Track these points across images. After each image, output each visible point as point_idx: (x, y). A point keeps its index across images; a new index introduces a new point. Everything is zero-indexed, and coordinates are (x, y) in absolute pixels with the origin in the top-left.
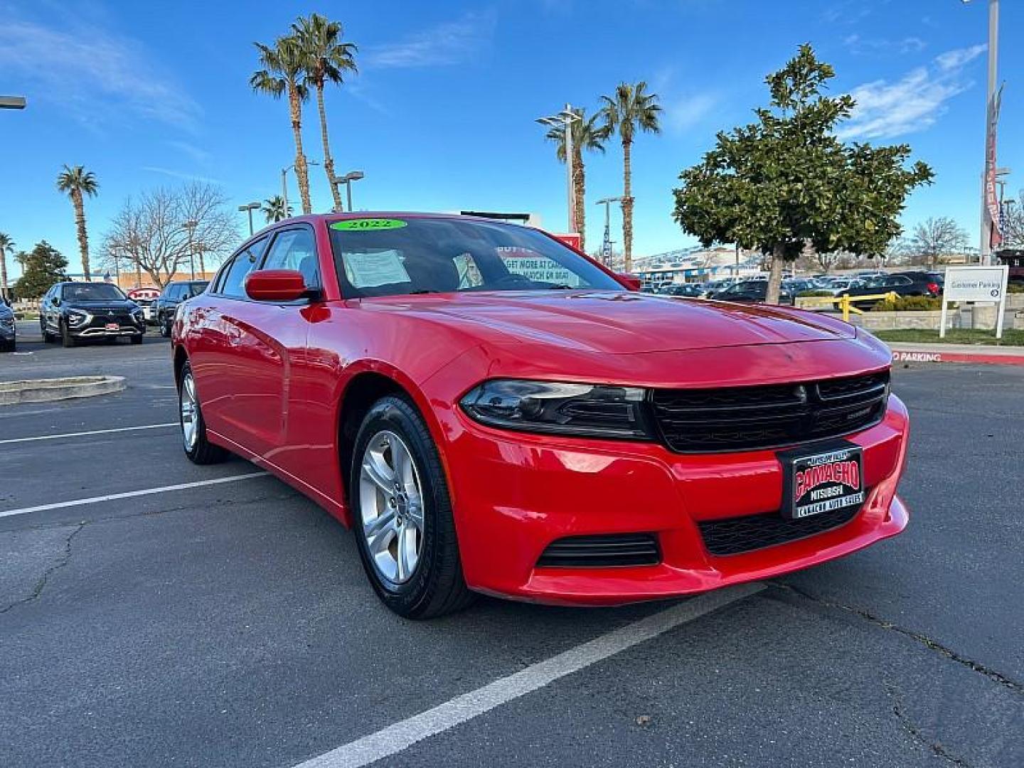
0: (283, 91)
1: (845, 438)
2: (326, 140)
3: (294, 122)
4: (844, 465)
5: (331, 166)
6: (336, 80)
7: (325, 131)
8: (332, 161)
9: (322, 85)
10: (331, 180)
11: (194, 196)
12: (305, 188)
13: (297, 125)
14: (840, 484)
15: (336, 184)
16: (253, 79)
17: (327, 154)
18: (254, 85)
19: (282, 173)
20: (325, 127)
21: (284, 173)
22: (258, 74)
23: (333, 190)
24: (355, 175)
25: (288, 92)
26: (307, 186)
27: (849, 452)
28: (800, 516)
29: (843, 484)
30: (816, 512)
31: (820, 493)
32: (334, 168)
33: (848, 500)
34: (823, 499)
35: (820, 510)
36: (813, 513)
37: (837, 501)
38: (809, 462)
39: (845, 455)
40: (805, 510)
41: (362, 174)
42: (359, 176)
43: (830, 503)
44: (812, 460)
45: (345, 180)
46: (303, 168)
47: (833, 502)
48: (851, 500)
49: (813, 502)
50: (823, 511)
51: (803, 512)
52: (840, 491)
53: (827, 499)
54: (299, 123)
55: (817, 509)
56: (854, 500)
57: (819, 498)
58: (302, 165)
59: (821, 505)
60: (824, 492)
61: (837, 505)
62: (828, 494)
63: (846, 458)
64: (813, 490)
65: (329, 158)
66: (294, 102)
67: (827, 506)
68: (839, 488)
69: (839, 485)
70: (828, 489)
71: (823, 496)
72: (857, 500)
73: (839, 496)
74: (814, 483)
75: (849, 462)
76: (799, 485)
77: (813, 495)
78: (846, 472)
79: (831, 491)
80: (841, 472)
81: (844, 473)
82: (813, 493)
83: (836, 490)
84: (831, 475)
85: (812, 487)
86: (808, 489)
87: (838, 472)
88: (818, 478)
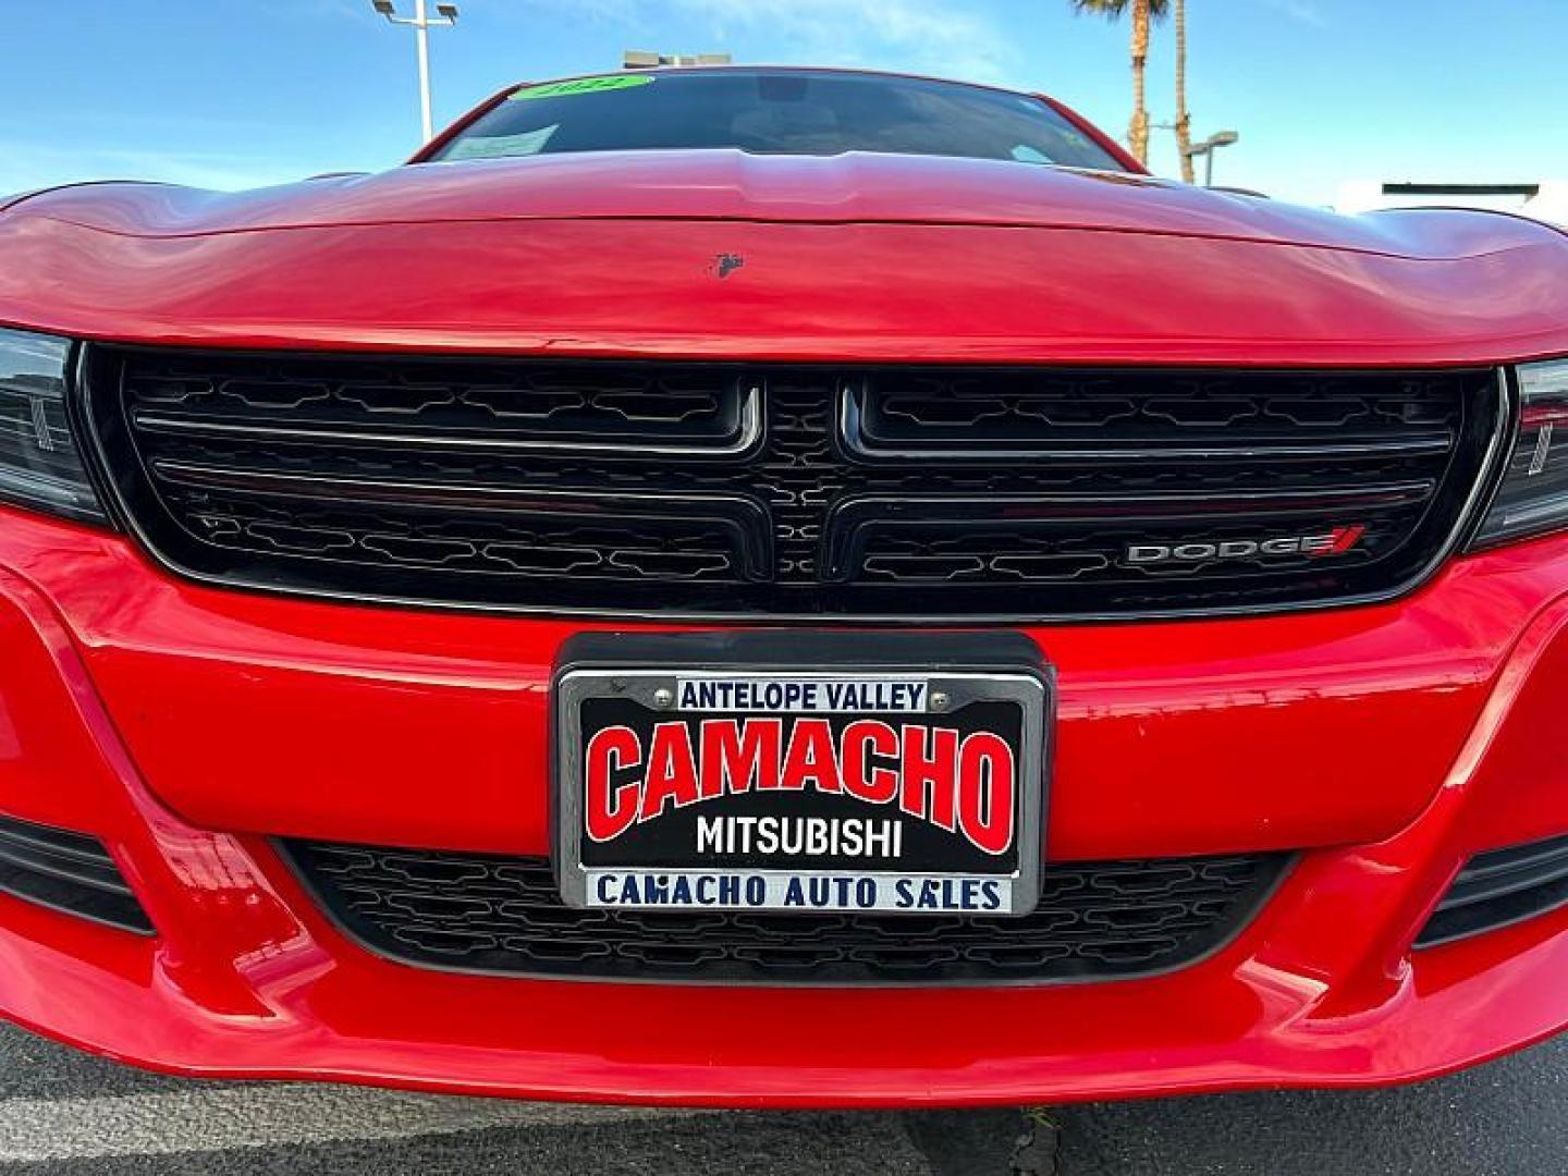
0: (1124, 9)
1: (1027, 631)
2: (1181, 82)
3: (1136, 59)
4: (914, 738)
5: (1187, 125)
7: (1181, 65)
8: (1186, 118)
10: (1182, 149)
13: (1140, 62)
14: (891, 812)
15: (1189, 156)
17: (1182, 105)
20: (1182, 59)
23: (1184, 166)
24: (1222, 138)
27: (934, 685)
28: (594, 901)
29: (904, 818)
30: (696, 904)
31: (754, 827)
32: (1190, 129)
33: (915, 891)
34: (757, 860)
35: (723, 900)
36: (680, 904)
37: (843, 883)
38: (662, 693)
39: (915, 696)
40: (631, 882)
41: (1235, 135)
42: (1228, 138)
43: (795, 883)
44: (689, 687)
45: (1206, 149)
46: (1142, 134)
47: (814, 882)
48: (939, 894)
49: (710, 858)
50: (744, 904)
51: (615, 889)
52: (877, 845)
53: (779, 861)
54: (1143, 58)
55: (705, 890)
56: (957, 898)
57: (746, 849)
58: (1141, 129)
59: (736, 880)
60: (778, 832)
61: (837, 895)
62: (792, 843)
63: (921, 708)
64: (710, 811)
65: (1183, 112)
66: (1141, 23)
67: (776, 890)
68: (878, 829)
69: (879, 815)
70: (811, 822)
71: (761, 845)
72: (980, 900)
73: (876, 862)
74: (711, 781)
75: (957, 732)
76: (620, 778)
77: (707, 832)
78: (929, 771)
79: (828, 835)
80: (895, 764)
81: (916, 771)
82: (710, 825)
83: (862, 834)
84: (825, 769)
85: (700, 799)
86: (676, 805)
87: (873, 761)
88: (740, 766)
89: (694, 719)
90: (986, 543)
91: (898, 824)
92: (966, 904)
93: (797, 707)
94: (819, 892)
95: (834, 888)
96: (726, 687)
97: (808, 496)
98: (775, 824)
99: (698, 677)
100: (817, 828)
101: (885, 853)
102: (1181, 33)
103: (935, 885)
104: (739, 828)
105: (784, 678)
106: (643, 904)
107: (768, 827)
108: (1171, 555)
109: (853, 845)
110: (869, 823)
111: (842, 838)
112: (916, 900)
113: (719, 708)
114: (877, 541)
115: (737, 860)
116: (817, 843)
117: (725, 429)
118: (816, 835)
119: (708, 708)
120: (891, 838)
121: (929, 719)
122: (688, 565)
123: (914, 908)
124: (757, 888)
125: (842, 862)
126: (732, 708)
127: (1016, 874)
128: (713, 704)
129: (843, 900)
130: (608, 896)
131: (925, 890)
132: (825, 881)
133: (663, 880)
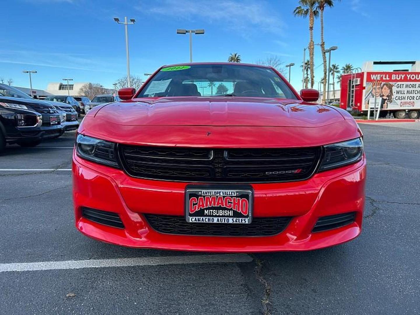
0: (307, 15)
1: (251, 184)
2: (322, 34)
3: (310, 27)
4: (234, 199)
5: (324, 45)
6: (330, 5)
7: (322, 29)
8: (324, 43)
9: (323, 9)
10: (323, 51)
11: (270, 62)
12: (312, 56)
13: (311, 28)
14: (231, 209)
15: (325, 53)
16: (295, 11)
17: (322, 40)
18: (295, 13)
19: (304, 50)
20: (322, 28)
21: (305, 50)
22: (297, 8)
23: (323, 56)
24: (333, 48)
25: (309, 14)
26: (313, 55)
27: (237, 192)
28: (191, 221)
29: (233, 210)
30: (205, 222)
31: (212, 212)
32: (325, 46)
33: (235, 220)
34: (213, 216)
35: (208, 221)
36: (202, 222)
37: (225, 219)
38: (200, 193)
39: (234, 193)
40: (196, 219)
41: (337, 47)
42: (335, 48)
43: (218, 219)
44: (204, 192)
45: (329, 51)
46: (312, 47)
47: (220, 219)
48: (238, 221)
49: (206, 216)
50: (211, 222)
51: (193, 220)
52: (229, 214)
53: (216, 216)
54: (312, 27)
55: (206, 220)
56: (240, 221)
57: (211, 214)
58: (312, 46)
59: (210, 219)
60: (216, 212)
61: (224, 221)
62: (218, 214)
63: (235, 195)
64: (206, 209)
65: (323, 41)
66: (311, 18)
67: (215, 220)
68: (229, 212)
69: (230, 210)
70: (220, 211)
71: (213, 214)
72: (243, 221)
73: (229, 216)
74: (207, 205)
75: (240, 198)
76: (194, 204)
77: (206, 212)
78: (236, 204)
79: (223, 212)
80: (232, 203)
81: (235, 204)
82: (206, 211)
83: (227, 212)
84: (222, 203)
85: (205, 208)
86: (202, 208)
87: (229, 202)
88: (210, 203)
89: (204, 196)
90: (245, 172)
91: (232, 211)
92: (242, 222)
93: (218, 195)
94: (221, 220)
95: (223, 220)
96: (209, 192)
97: (220, 165)
98: (215, 211)
99: (205, 191)
100: (221, 212)
101: (230, 215)
102: (322, 21)
103: (237, 219)
104: (210, 212)
105: (216, 191)
106: (197, 222)
107: (214, 211)
108: (272, 173)
109: (226, 214)
110: (228, 211)
111: (225, 213)
112: (235, 221)
113: (208, 195)
114: (230, 171)
115: (210, 216)
116: (221, 214)
117: (208, 156)
118: (221, 213)
119: (206, 195)
120: (231, 213)
121: (236, 197)
122: (203, 175)
123: (234, 223)
124: (213, 220)
125: (224, 216)
126: (209, 195)
127: (248, 218)
128: (207, 194)
129: (225, 221)
130: (192, 221)
131: (236, 220)
132: (222, 219)
133: (200, 218)
